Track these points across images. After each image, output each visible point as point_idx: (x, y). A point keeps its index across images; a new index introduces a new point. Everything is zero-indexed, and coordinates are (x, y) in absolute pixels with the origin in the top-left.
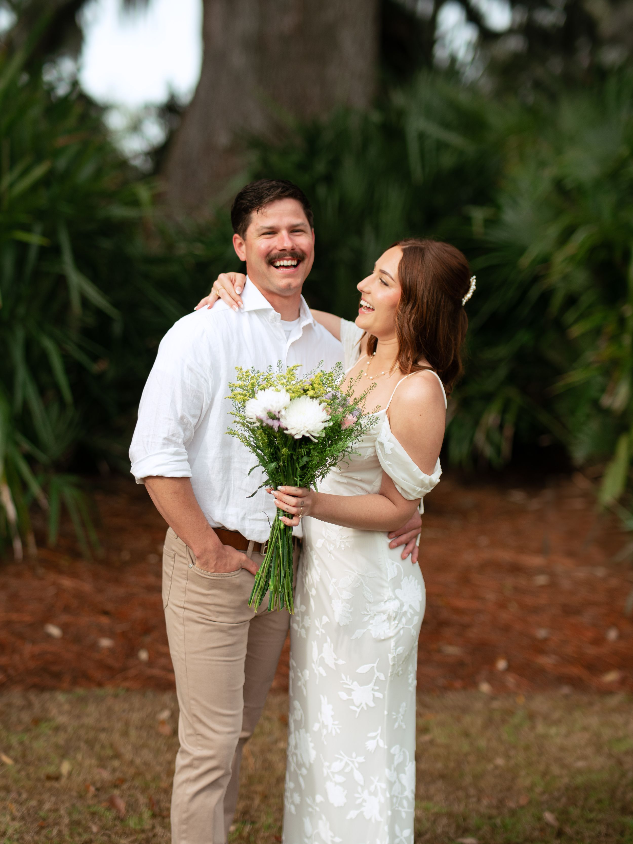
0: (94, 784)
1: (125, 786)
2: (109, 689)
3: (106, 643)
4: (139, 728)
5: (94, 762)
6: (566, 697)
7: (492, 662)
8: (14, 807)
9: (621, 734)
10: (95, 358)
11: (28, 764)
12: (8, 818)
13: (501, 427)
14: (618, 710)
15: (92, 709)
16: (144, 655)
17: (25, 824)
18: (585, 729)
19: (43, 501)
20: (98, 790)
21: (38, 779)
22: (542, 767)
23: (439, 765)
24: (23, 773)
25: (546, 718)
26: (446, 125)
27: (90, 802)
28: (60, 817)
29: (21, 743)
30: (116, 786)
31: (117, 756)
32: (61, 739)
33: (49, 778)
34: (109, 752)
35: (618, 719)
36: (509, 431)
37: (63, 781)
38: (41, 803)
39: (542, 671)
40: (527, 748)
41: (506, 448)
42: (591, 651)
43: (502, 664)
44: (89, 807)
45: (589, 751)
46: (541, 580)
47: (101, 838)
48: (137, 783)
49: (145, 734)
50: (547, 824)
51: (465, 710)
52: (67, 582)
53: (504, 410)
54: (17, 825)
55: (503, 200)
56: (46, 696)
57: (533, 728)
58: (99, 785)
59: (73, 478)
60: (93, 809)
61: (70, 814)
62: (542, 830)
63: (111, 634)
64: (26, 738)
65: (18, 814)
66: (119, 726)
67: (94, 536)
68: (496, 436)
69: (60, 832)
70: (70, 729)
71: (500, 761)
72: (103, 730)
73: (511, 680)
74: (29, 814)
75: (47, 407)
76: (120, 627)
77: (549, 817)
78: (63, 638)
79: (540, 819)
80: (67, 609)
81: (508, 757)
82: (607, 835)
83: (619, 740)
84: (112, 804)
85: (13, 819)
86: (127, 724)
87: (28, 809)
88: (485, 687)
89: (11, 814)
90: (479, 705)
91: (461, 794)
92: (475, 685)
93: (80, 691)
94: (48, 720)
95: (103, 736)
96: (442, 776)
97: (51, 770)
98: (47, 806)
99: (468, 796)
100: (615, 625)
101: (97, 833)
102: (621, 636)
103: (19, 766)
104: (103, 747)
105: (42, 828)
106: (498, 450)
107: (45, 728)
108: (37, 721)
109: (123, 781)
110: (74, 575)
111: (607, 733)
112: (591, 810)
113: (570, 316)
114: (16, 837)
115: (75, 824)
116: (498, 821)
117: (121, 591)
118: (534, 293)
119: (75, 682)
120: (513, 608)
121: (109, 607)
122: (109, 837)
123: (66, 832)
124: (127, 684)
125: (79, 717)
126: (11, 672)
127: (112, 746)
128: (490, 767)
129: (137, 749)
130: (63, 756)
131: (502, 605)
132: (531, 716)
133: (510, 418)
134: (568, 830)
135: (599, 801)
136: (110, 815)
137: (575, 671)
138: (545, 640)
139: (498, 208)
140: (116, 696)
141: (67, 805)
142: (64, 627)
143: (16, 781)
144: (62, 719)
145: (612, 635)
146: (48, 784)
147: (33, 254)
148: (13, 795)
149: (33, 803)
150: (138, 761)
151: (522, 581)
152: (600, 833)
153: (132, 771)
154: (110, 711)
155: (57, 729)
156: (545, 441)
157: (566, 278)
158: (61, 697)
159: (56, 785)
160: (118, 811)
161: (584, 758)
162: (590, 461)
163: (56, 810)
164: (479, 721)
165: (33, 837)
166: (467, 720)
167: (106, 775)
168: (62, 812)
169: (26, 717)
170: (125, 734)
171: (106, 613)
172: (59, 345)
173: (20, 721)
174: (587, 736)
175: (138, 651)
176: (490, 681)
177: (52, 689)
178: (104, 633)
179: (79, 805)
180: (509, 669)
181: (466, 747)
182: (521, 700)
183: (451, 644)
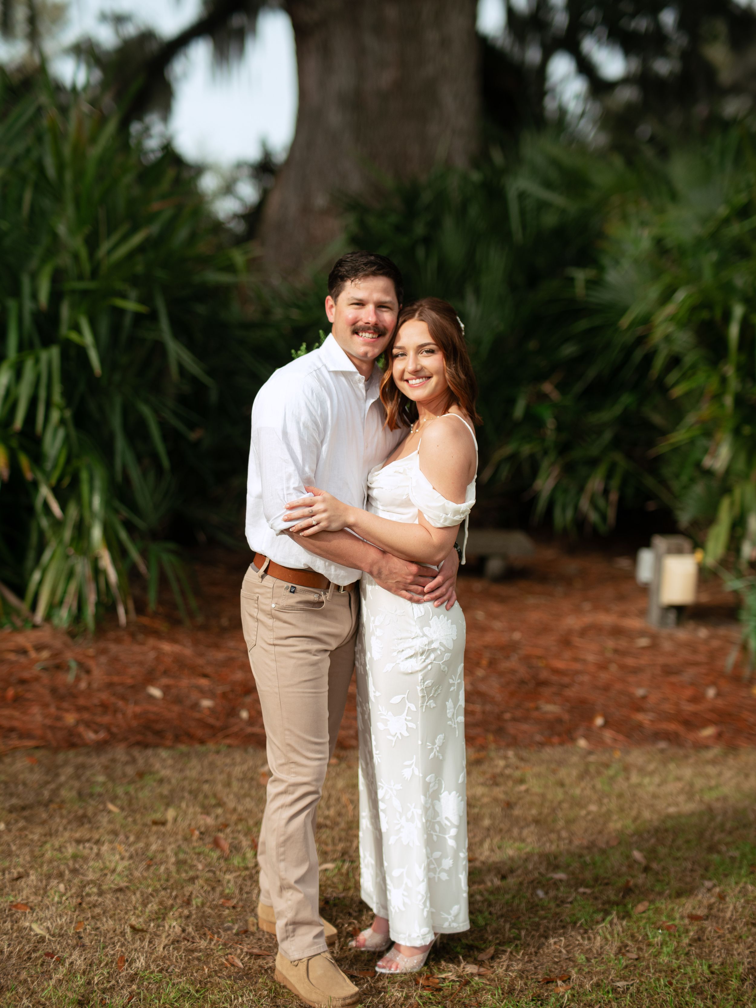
0: (198, 828)
1: (228, 830)
2: (211, 746)
3: (206, 703)
4: (242, 780)
5: (198, 809)
6: (662, 751)
7: (591, 719)
8: (122, 848)
9: (713, 783)
10: (192, 427)
11: (134, 811)
12: (117, 857)
13: (606, 492)
14: (714, 762)
15: (194, 762)
16: (244, 714)
17: (134, 863)
18: (679, 779)
19: (142, 568)
20: (201, 833)
21: (145, 825)
22: (634, 813)
23: (534, 812)
24: (130, 819)
25: (642, 771)
26: (548, 185)
27: (195, 844)
28: (167, 856)
29: (127, 793)
30: (220, 830)
31: (220, 804)
32: (165, 790)
33: (155, 823)
34: (213, 801)
35: (711, 770)
36: (614, 496)
37: (169, 826)
38: (148, 845)
39: (640, 726)
40: (620, 796)
41: (611, 514)
42: (689, 708)
43: (599, 721)
44: (194, 848)
45: (681, 798)
46: (643, 642)
47: (207, 874)
48: (240, 827)
49: (246, 786)
50: (635, 861)
51: (561, 763)
52: (167, 647)
53: (609, 476)
54: (126, 863)
55: (606, 261)
56: (150, 752)
57: (628, 779)
58: (203, 829)
59: (171, 546)
60: (197, 850)
61: (176, 854)
62: (630, 867)
63: (211, 695)
64: (131, 789)
65: (127, 855)
66: (221, 778)
67: (193, 603)
68: (601, 502)
69: (167, 869)
70: (174, 781)
71: (593, 808)
72: (206, 781)
73: (608, 735)
74: (137, 854)
75: (144, 474)
76: (220, 690)
77: (637, 855)
78: (164, 699)
79: (628, 857)
80: (166, 673)
81: (600, 802)
82: (692, 870)
83: (711, 789)
84: (216, 844)
85: (122, 858)
86: (229, 775)
87: (136, 851)
88: (582, 743)
89: (120, 854)
90: (575, 759)
91: (553, 836)
92: (573, 740)
93: (183, 748)
94: (151, 773)
95: (206, 787)
96: (537, 822)
97: (157, 816)
98: (154, 847)
99: (560, 838)
100: (714, 684)
101: (203, 870)
102: (719, 695)
103: (125, 814)
104: (206, 797)
105: (149, 867)
106: (604, 517)
107: (149, 781)
108: (141, 775)
109: (226, 826)
110: (174, 641)
111: (699, 783)
112: (679, 849)
113: (672, 378)
114: (126, 873)
115: (180, 863)
116: (588, 859)
117: (220, 656)
118: (638, 355)
119: (177, 739)
120: (613, 668)
121: (209, 670)
122: (214, 873)
123: (173, 869)
124: (228, 741)
125: (181, 770)
126: (114, 730)
127: (215, 795)
128: (583, 813)
129: (239, 798)
130: (168, 805)
131: (603, 666)
132: (626, 769)
133: (615, 483)
134: (654, 866)
135: (688, 842)
136: (215, 855)
137: (672, 727)
138: (644, 698)
139: (601, 269)
140: (218, 752)
141: (173, 846)
142: (166, 689)
143: (123, 826)
144: (165, 773)
145: (711, 692)
146: (154, 828)
147: (128, 321)
148: (122, 837)
149: (141, 845)
150: (240, 808)
151: (623, 644)
152: (686, 868)
153: (234, 817)
154: (212, 766)
155: (161, 781)
156: (651, 506)
157: (668, 338)
158: (164, 754)
159: (163, 829)
160: (222, 850)
161: (677, 805)
162: (695, 523)
163: (163, 851)
164: (575, 773)
165: (141, 874)
166: (562, 773)
167: (210, 821)
168: (169, 852)
169: (130, 770)
170: (228, 784)
171: (205, 676)
172: (156, 411)
173: (124, 775)
174: (680, 785)
175: (239, 711)
176: (586, 737)
177: (156, 746)
178: (204, 693)
179: (185, 846)
180: (606, 724)
181: (560, 794)
182: (618, 755)
183: (548, 702)
